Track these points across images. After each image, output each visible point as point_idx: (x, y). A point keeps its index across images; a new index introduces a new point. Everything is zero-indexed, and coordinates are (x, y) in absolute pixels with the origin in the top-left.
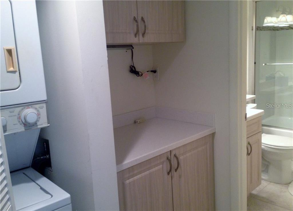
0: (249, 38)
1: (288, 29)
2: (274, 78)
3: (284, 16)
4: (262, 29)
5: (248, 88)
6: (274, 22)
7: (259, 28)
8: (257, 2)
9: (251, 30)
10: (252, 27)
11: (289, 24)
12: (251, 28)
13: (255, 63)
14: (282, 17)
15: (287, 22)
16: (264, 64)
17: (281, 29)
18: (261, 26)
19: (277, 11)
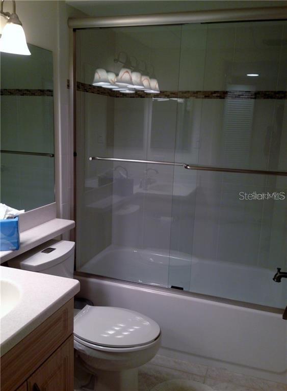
0: (61, 104)
1: (134, 97)
2: (111, 180)
3: (127, 72)
4: (87, 89)
5: (63, 203)
6: (111, 81)
7: (84, 87)
8: (77, 31)
9: (67, 87)
10: (68, 81)
11: (135, 89)
12: (66, 84)
13: (75, 154)
14: (125, 73)
15: (132, 84)
16: (91, 159)
17: (122, 95)
18: (86, 83)
19: (116, 60)
